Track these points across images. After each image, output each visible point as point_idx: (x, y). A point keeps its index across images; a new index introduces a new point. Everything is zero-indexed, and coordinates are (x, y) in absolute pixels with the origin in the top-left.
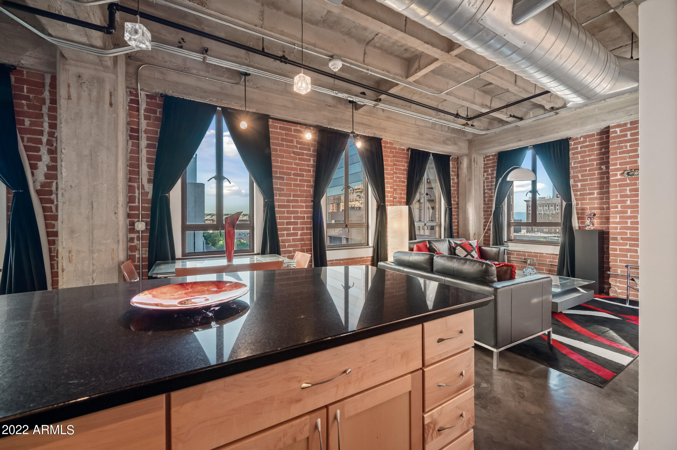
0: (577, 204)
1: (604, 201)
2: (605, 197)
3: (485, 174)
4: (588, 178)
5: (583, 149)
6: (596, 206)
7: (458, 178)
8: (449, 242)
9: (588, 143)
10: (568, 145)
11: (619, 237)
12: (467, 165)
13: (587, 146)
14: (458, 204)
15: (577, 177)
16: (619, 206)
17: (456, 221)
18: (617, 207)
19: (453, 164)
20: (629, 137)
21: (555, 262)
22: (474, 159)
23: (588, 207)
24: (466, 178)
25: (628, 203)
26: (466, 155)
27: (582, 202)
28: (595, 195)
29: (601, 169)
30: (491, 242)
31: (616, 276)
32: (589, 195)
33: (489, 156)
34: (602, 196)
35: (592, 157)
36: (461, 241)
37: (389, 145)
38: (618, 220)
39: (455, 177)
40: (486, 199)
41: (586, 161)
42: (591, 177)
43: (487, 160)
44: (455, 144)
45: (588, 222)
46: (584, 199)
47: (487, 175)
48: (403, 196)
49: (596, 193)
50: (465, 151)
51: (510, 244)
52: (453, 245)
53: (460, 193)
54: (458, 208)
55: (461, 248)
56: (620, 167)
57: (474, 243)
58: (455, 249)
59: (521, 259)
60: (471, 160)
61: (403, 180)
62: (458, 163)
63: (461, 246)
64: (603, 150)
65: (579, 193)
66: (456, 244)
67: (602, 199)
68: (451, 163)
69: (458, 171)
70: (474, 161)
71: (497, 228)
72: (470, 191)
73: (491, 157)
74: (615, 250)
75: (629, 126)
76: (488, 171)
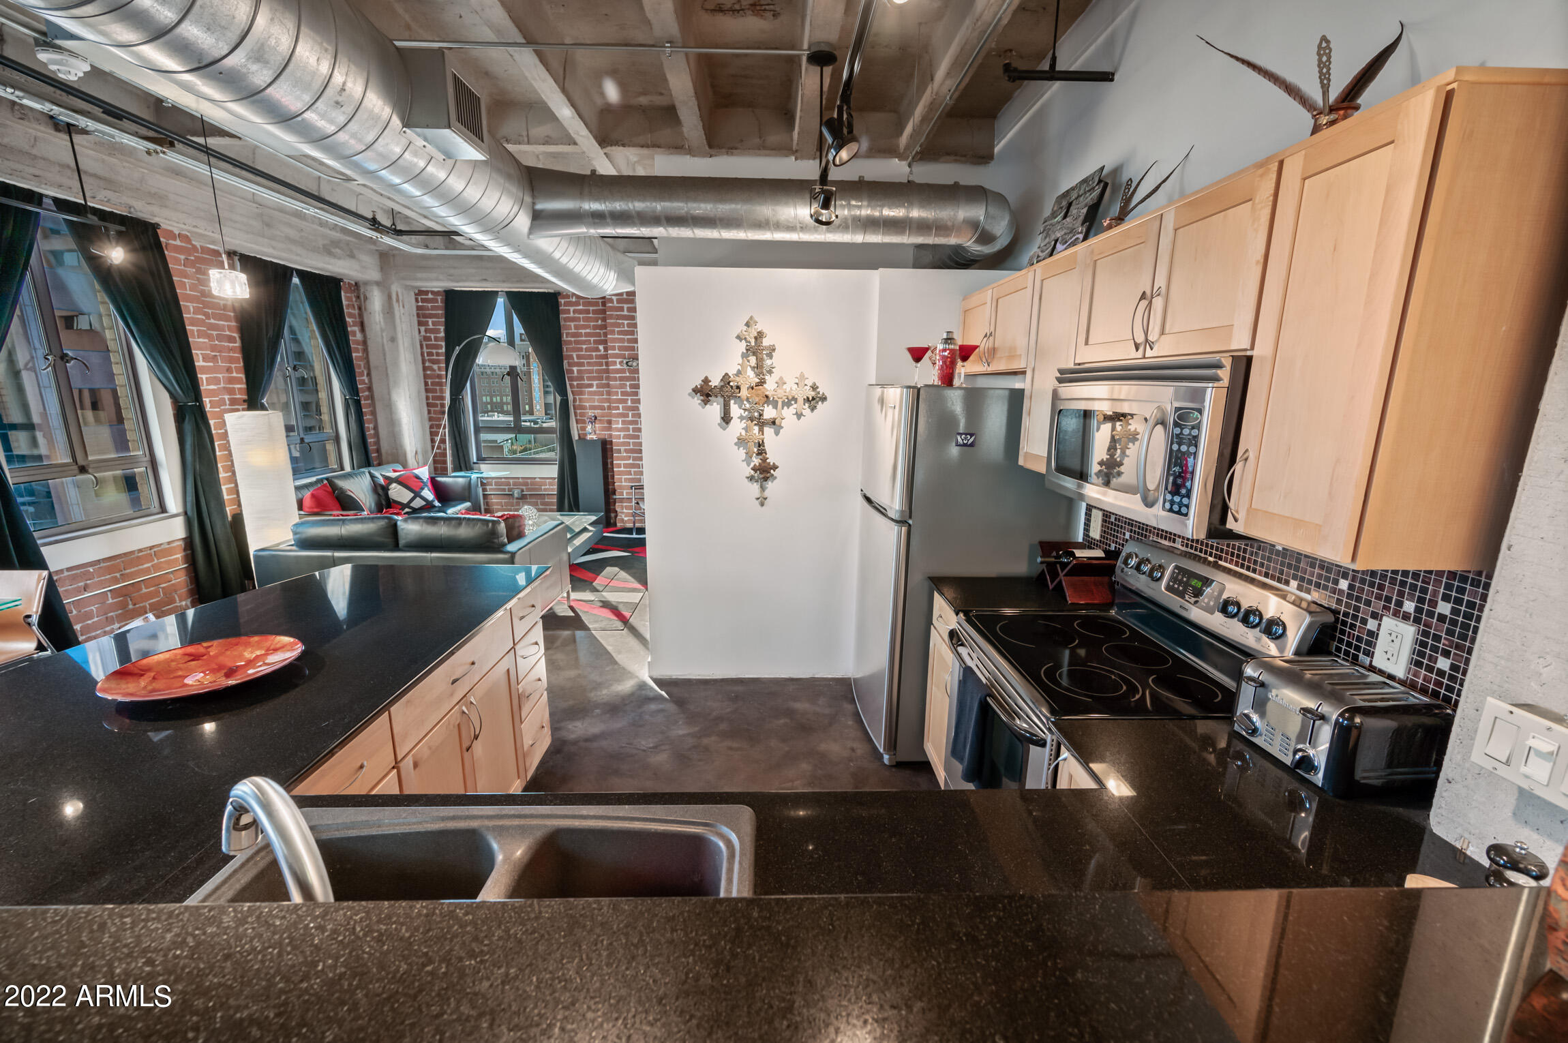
0: (575, 400)
1: (604, 396)
2: (605, 391)
3: (423, 329)
4: (585, 361)
5: (577, 315)
6: (596, 403)
7: (363, 330)
8: (372, 476)
9: (581, 307)
10: (557, 304)
11: (622, 448)
12: (383, 306)
13: (580, 312)
14: (370, 389)
15: (571, 357)
16: (621, 406)
17: (371, 426)
18: (618, 408)
19: (348, 299)
20: (625, 313)
21: (553, 490)
22: (397, 295)
23: (587, 405)
24: (384, 334)
25: (629, 403)
26: (378, 283)
28: (595, 388)
29: (598, 350)
30: (449, 465)
31: (622, 500)
32: (588, 387)
33: (426, 293)
34: (602, 389)
35: (588, 331)
36: (395, 471)
37: (178, 242)
38: (620, 426)
39: (356, 329)
40: (430, 381)
41: (580, 335)
42: (588, 360)
43: (423, 301)
44: (352, 256)
45: (589, 428)
46: (581, 393)
47: (426, 331)
48: (235, 375)
49: (594, 384)
50: (373, 274)
51: (483, 467)
52: (382, 481)
53: (372, 365)
54: (372, 397)
55: (399, 487)
56: (618, 352)
57: (424, 473)
58: (385, 489)
59: (504, 490)
60: (390, 297)
61: (228, 333)
62: (358, 297)
63: (398, 481)
64: (600, 322)
65: (575, 383)
66: (386, 478)
67: (601, 394)
68: (343, 293)
69: (361, 315)
70: (398, 301)
71: (458, 439)
72: (396, 364)
73: (430, 296)
74: (619, 466)
75: (625, 296)
76: (426, 324)
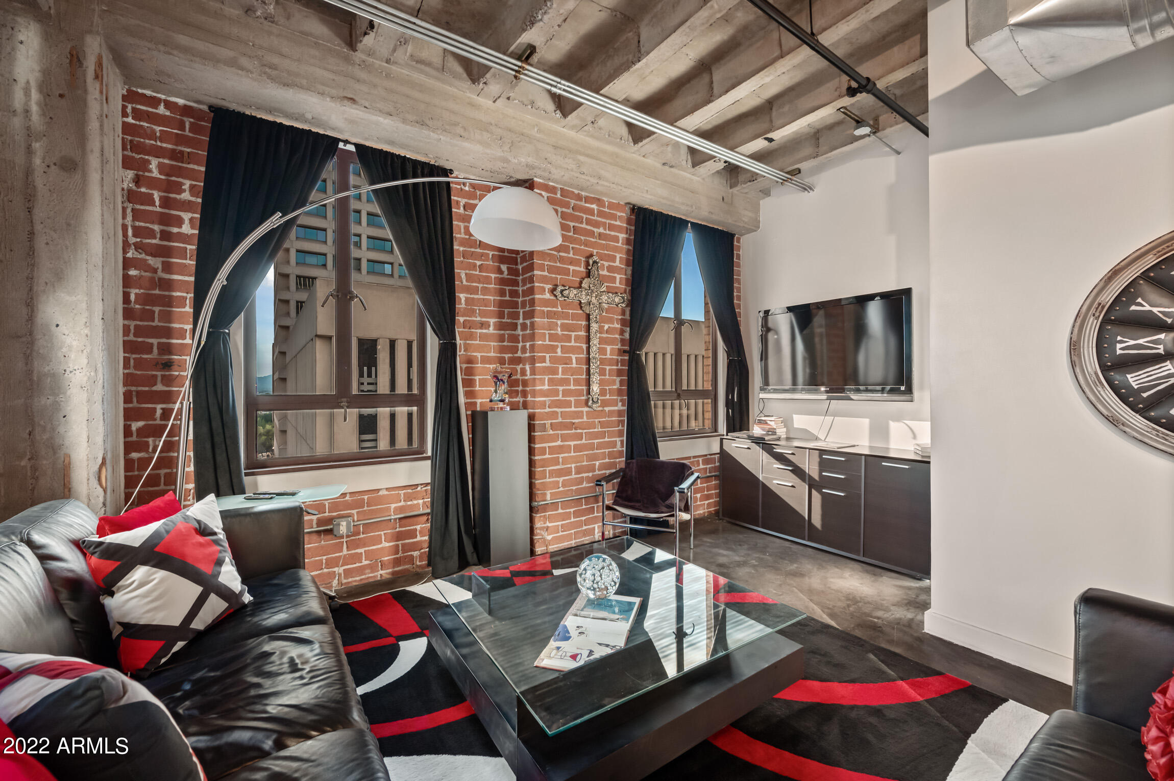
1: (505, 344)
2: (506, 336)
4: (480, 286)
6: (492, 354)
11: (548, 423)
16: (547, 357)
18: (544, 359)
23: (479, 355)
25: (559, 352)
27: (468, 342)
28: (491, 330)
29: (500, 271)
31: (545, 507)
32: (481, 328)
33: (158, 103)
34: (502, 332)
38: (546, 387)
42: (485, 285)
43: (142, 116)
46: (471, 336)
49: (492, 324)
56: (547, 274)
67: (501, 339)
70: (99, 77)
71: (216, 424)
74: (544, 451)
76: (143, 166)
